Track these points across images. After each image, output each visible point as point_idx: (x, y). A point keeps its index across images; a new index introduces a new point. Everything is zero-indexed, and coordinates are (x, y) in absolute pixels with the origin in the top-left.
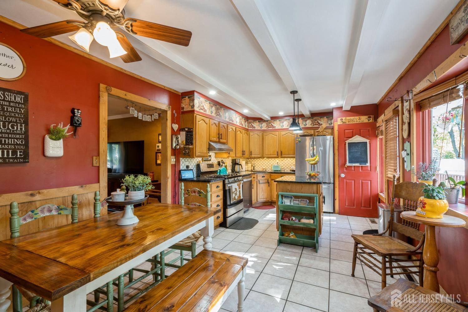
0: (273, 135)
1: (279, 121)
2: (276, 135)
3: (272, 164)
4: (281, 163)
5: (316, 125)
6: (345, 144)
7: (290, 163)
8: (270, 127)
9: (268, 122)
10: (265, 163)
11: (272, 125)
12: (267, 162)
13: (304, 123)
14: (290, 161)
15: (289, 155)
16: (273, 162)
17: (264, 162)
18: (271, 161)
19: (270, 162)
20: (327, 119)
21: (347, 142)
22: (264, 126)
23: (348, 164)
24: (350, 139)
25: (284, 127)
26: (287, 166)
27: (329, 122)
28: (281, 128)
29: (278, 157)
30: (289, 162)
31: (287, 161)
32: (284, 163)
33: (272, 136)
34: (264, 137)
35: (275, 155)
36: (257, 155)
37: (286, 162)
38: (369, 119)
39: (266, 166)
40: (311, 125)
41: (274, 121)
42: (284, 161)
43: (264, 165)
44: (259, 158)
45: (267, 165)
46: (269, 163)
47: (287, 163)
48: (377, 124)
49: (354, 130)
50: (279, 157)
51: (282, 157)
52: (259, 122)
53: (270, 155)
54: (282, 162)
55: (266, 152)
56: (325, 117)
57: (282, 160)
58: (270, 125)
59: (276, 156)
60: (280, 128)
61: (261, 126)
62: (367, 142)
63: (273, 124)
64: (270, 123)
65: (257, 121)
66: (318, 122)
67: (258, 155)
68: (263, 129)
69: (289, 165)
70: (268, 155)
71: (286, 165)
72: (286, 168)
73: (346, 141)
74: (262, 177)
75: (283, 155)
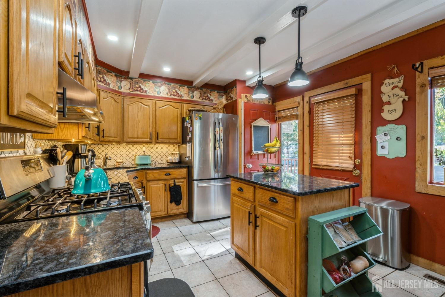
0: (142, 105)
1: (153, 82)
2: (149, 106)
3: (133, 153)
4: (149, 153)
5: (205, 99)
6: (251, 127)
7: (164, 152)
8: (137, 90)
9: (134, 80)
10: (121, 153)
11: (140, 87)
12: (124, 151)
13: (191, 94)
14: (164, 148)
15: (169, 139)
16: (136, 151)
17: (119, 151)
18: (133, 148)
19: (130, 151)
20: (217, 94)
21: (253, 124)
22: (125, 86)
23: (254, 152)
24: (255, 122)
25: (161, 95)
26: (160, 157)
28: (156, 95)
29: (150, 143)
30: (162, 150)
31: (160, 148)
32: (154, 152)
33: (141, 106)
34: (126, 106)
35: (147, 138)
36: (113, 137)
37: (157, 150)
38: (269, 101)
39: (122, 158)
40: (200, 98)
41: (145, 81)
42: (155, 148)
43: (119, 156)
44: (118, 143)
45: (124, 155)
46: (127, 153)
47: (160, 152)
48: (276, 108)
49: (258, 111)
50: (153, 143)
51: (157, 143)
52: (116, 76)
53: (137, 138)
54: (152, 150)
55: (130, 132)
56: (216, 92)
57: (152, 148)
58: (137, 86)
59: (148, 140)
60: (154, 94)
61: (119, 84)
62: (268, 127)
63: (142, 87)
64: (136, 83)
65: (113, 74)
66: (207, 96)
67: (115, 137)
68: (123, 90)
69: (162, 154)
70: (134, 138)
71: (157, 155)
72: (157, 159)
73: (252, 124)
74: (134, 179)
75: (161, 139)
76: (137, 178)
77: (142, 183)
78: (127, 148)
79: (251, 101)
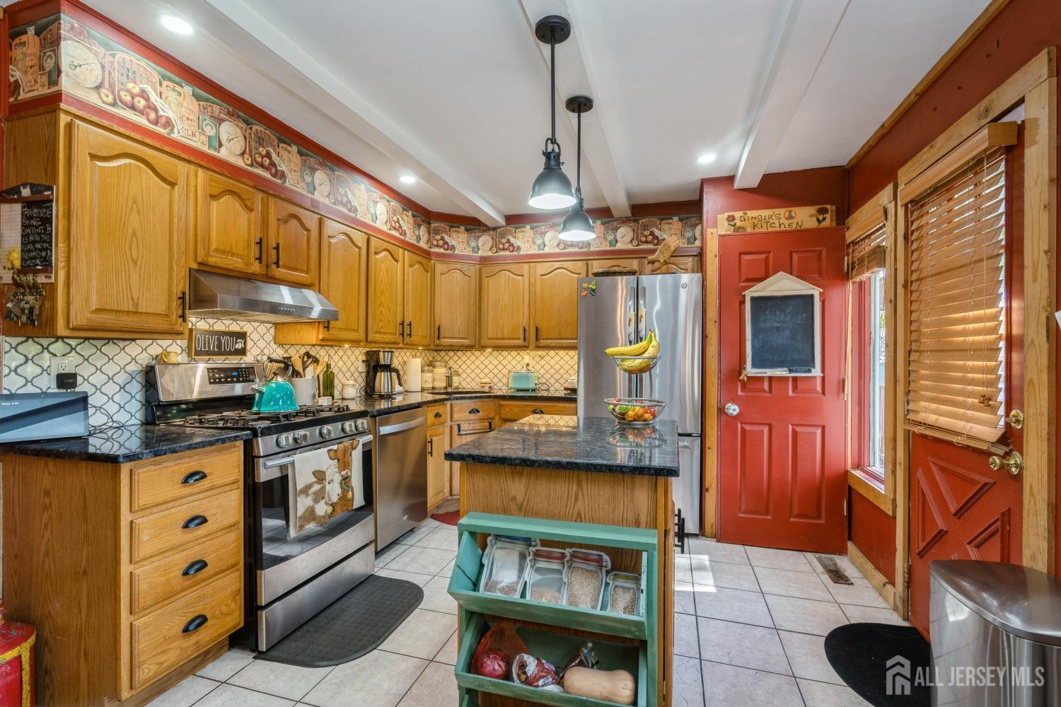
0: (511, 275)
1: (532, 228)
2: (522, 276)
3: (509, 367)
4: (538, 367)
5: (646, 242)
6: (743, 302)
7: (567, 367)
8: (504, 249)
9: (499, 231)
10: (491, 367)
11: (508, 241)
12: (496, 362)
13: (610, 237)
14: (567, 358)
15: (561, 339)
16: (514, 362)
17: (486, 362)
18: (509, 358)
19: (505, 362)
20: (680, 223)
21: (749, 294)
22: (484, 244)
23: (750, 371)
24: (759, 286)
25: (547, 250)
26: (557, 376)
27: (689, 234)
28: (537, 252)
29: (525, 347)
30: (562, 362)
31: (557, 358)
32: (547, 367)
33: (509, 277)
34: (485, 280)
35: (519, 339)
36: (459, 338)
37: (552, 362)
38: (821, 217)
39: (491, 376)
40: (631, 242)
41: (517, 228)
42: (547, 358)
43: (486, 371)
44: (469, 348)
45: (496, 371)
46: (500, 367)
47: (557, 367)
48: (848, 234)
49: (771, 255)
50: (531, 347)
51: (538, 347)
52: (467, 230)
53: (503, 339)
54: (542, 363)
55: (490, 329)
56: (676, 219)
57: (542, 357)
58: (504, 240)
59: (520, 342)
60: (534, 251)
61: (473, 244)
62: (812, 296)
63: (512, 240)
64: (502, 236)
65: (462, 228)
66: (652, 234)
67: (462, 338)
68: (480, 253)
69: (562, 371)
70: (497, 339)
71: (552, 371)
72: (552, 381)
73: (746, 293)
74: (470, 412)
75: (544, 339)
76: (478, 412)
77: (490, 424)
78: (500, 358)
79: (749, 230)
